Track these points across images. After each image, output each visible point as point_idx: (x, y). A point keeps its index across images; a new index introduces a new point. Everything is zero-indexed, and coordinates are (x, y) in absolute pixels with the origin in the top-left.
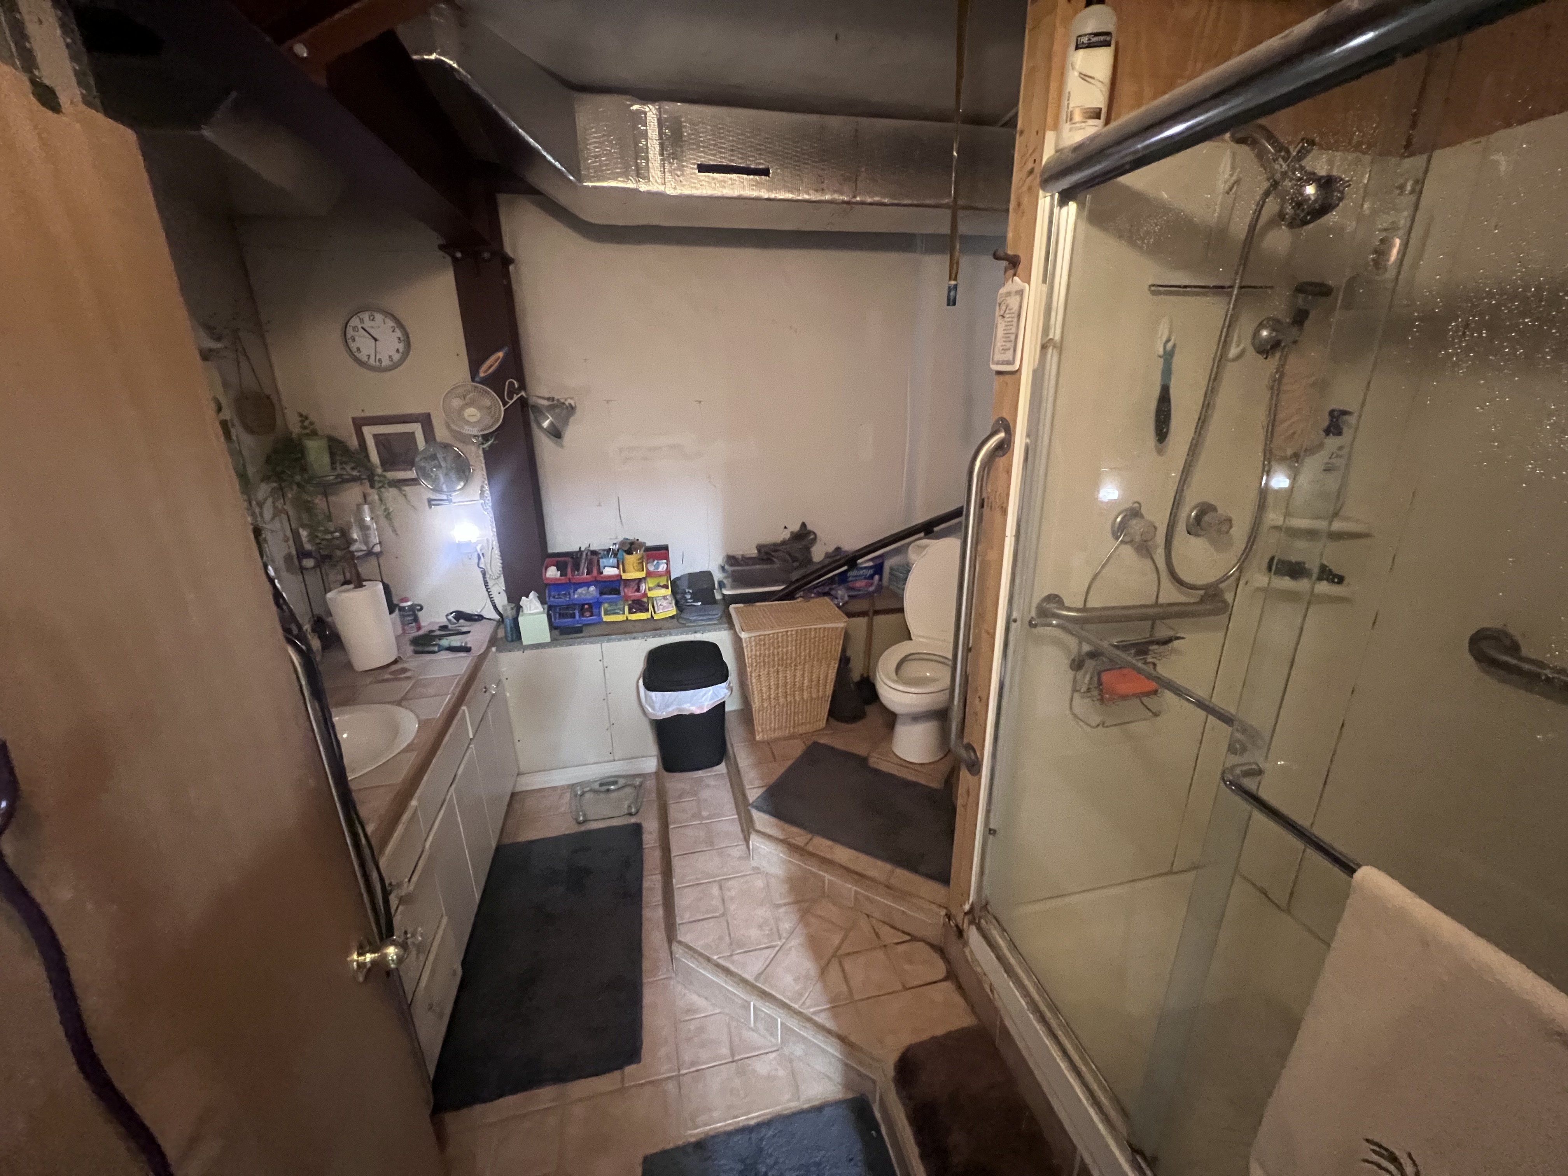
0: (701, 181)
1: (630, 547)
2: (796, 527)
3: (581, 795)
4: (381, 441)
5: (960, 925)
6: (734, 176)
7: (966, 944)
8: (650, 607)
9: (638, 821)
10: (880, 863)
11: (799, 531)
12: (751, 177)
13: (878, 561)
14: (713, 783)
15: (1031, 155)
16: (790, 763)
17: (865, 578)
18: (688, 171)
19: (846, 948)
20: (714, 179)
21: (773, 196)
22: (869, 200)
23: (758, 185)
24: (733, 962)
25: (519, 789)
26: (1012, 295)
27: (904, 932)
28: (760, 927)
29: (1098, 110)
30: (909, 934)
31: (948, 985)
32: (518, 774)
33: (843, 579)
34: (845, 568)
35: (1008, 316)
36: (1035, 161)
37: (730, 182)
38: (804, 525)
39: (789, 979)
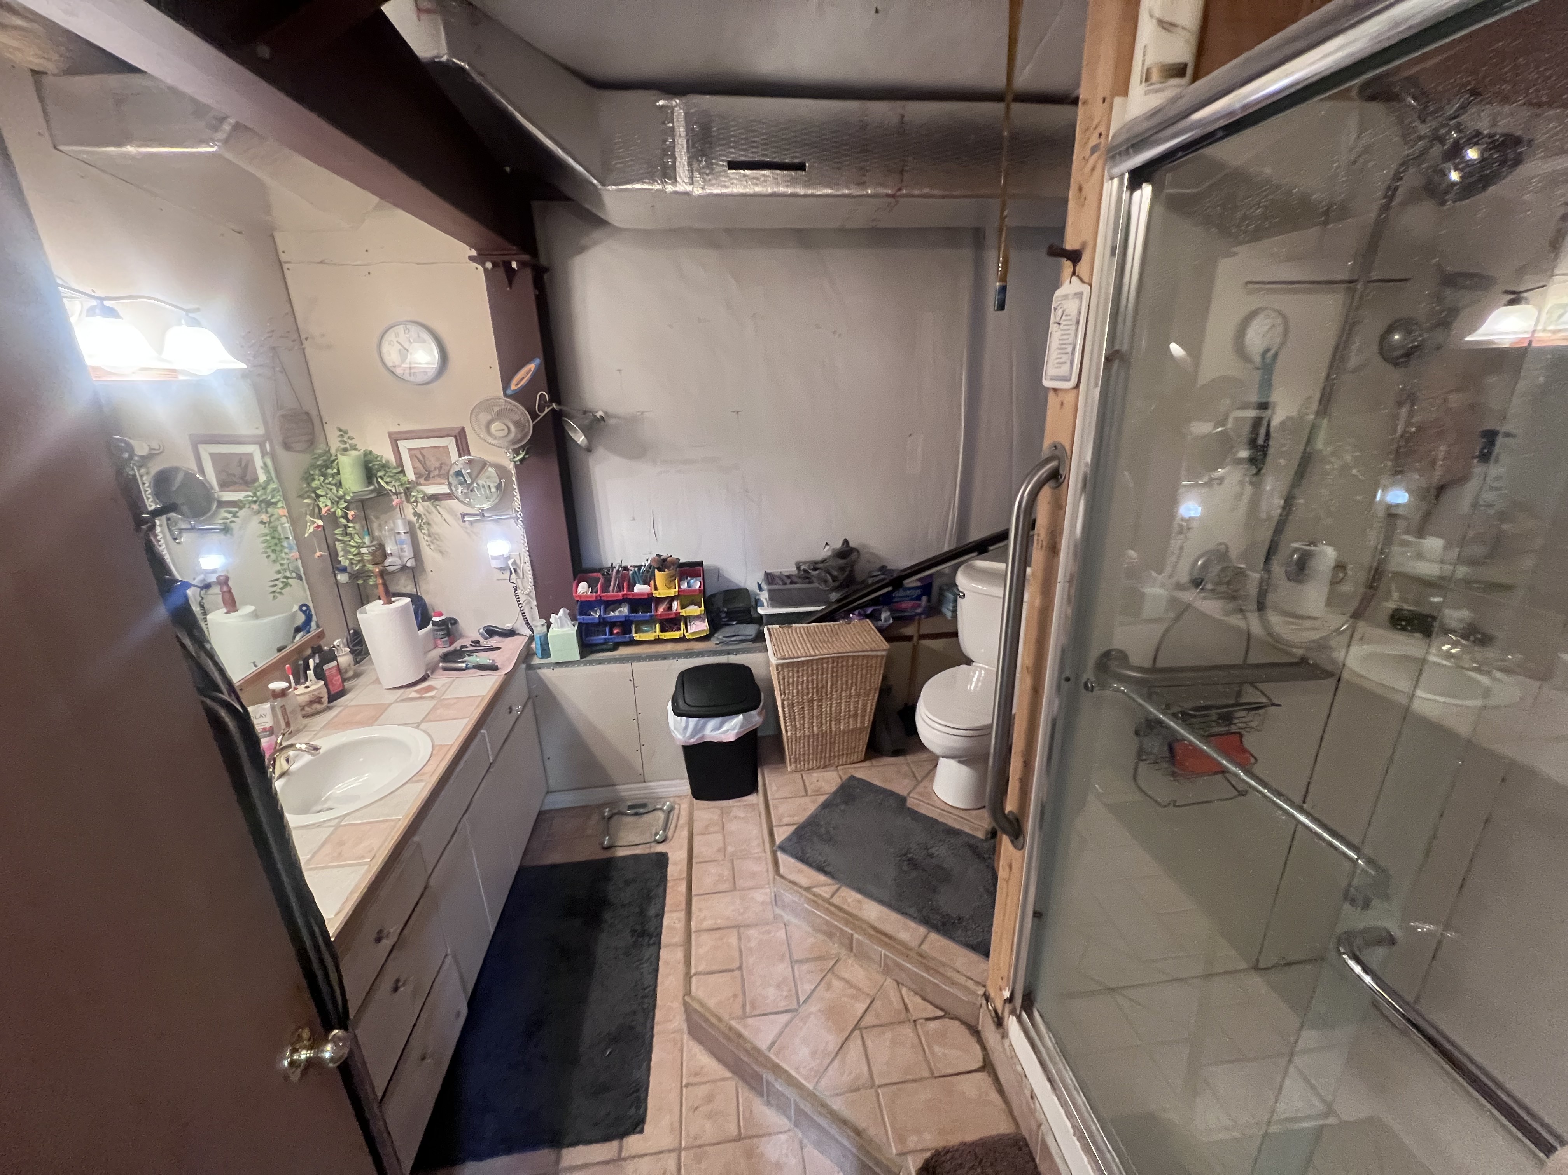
0: (732, 179)
1: (662, 563)
2: (838, 545)
3: (610, 818)
4: (418, 455)
5: (1000, 1012)
6: (765, 172)
7: (1004, 1035)
8: (683, 626)
9: (664, 851)
10: (912, 924)
11: (840, 549)
12: (786, 172)
13: (928, 581)
14: (742, 815)
15: (1095, 128)
16: (822, 799)
17: (912, 600)
18: (717, 169)
19: (869, 1020)
20: (745, 176)
21: (810, 192)
22: (916, 192)
23: (793, 182)
24: (745, 1027)
25: (546, 807)
26: (1070, 297)
27: (937, 1007)
28: (778, 987)
29: (1182, 66)
30: (941, 1009)
31: (982, 1078)
32: (548, 793)
33: (886, 601)
34: (890, 589)
35: (1064, 323)
36: (1100, 135)
37: (762, 179)
38: (846, 542)
39: (804, 1052)
